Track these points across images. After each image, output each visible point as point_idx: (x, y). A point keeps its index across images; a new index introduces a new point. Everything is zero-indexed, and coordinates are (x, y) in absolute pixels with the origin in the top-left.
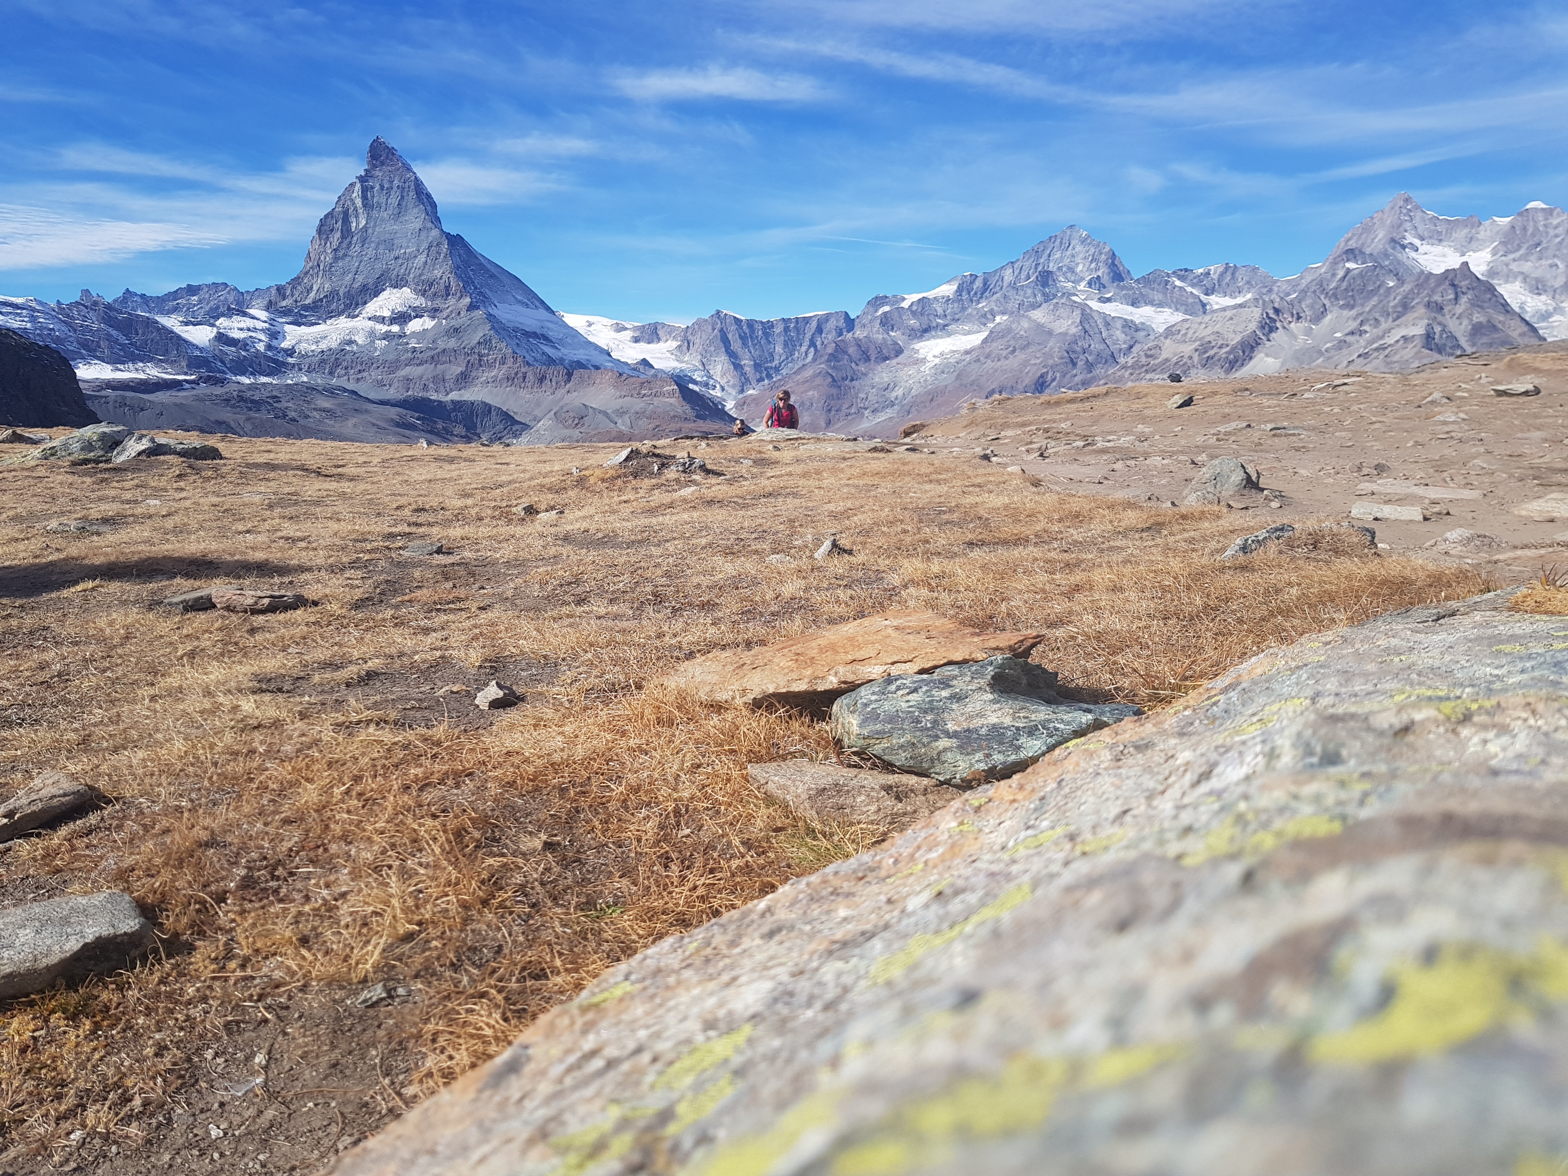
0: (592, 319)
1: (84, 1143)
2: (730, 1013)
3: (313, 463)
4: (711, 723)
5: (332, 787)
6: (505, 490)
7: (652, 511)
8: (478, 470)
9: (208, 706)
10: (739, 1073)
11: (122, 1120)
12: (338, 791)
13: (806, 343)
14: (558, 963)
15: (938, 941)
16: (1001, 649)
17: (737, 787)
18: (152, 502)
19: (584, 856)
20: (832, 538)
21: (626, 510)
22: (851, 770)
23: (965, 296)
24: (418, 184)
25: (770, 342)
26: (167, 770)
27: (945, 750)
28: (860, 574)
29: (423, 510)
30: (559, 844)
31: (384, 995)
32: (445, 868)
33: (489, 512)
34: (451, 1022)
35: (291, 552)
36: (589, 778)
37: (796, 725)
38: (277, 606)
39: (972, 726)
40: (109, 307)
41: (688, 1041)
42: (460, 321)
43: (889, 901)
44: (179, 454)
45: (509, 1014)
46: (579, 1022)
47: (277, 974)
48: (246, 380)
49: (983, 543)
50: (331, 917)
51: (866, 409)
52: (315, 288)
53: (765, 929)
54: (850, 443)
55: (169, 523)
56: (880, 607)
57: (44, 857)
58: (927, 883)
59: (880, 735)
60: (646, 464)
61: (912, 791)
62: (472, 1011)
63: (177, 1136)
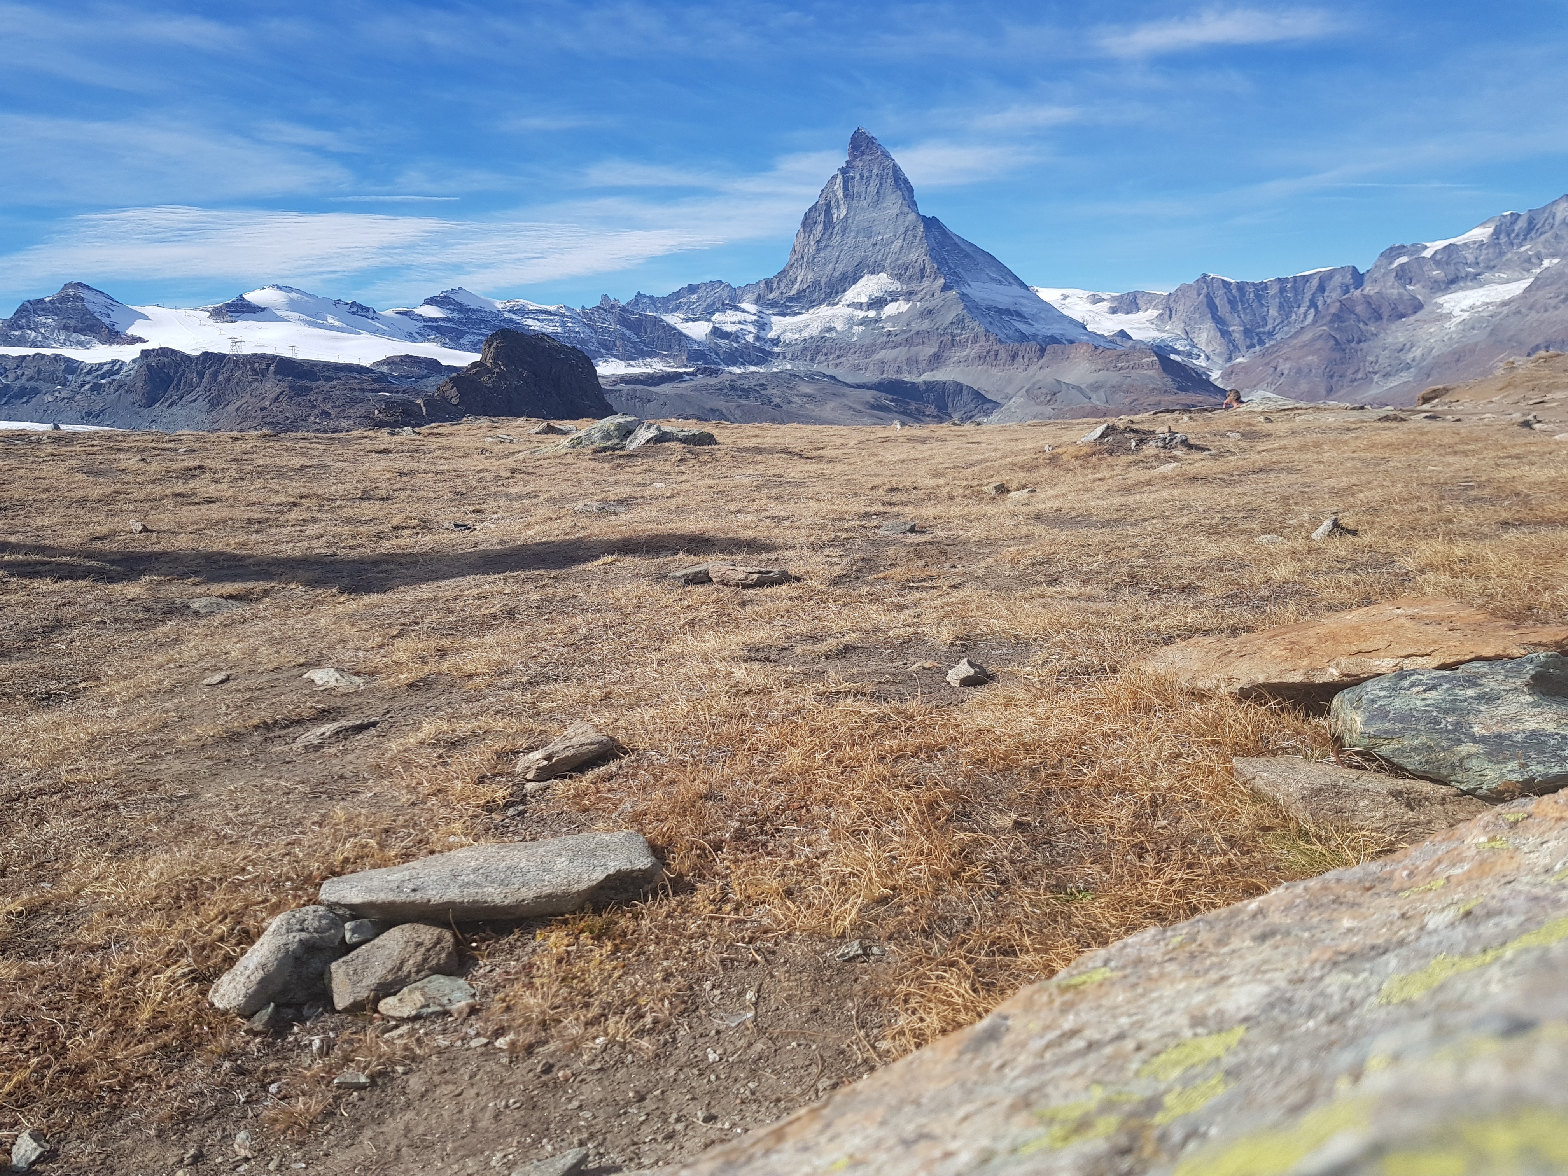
0: (1065, 291)
1: (606, 1049)
2: (1220, 1013)
3: (795, 447)
4: (1193, 712)
5: (814, 753)
6: (976, 469)
7: (1128, 490)
8: (950, 449)
9: (706, 672)
10: (1232, 1074)
11: (636, 1033)
12: (819, 757)
13: (1306, 303)
14: (1027, 941)
15: (1468, 965)
16: (1544, 645)
17: (1220, 780)
18: (658, 485)
19: (1054, 839)
20: (1334, 517)
21: (1101, 488)
22: (1353, 771)
23: (1503, 239)
24: (896, 170)
25: (1262, 305)
26: (672, 727)
27: (1469, 756)
28: (1366, 557)
29: (897, 489)
30: (1029, 824)
31: (860, 952)
32: (918, 838)
33: (961, 491)
34: (922, 986)
35: (777, 531)
36: (1061, 761)
37: (1288, 719)
38: (765, 581)
39: (1504, 731)
40: (624, 309)
41: (1174, 1034)
42: (934, 303)
43: (1403, 916)
44: (680, 440)
45: (978, 985)
46: (1058, 1002)
47: (766, 921)
48: (737, 370)
49: (1522, 523)
50: (812, 874)
51: (1376, 373)
52: (799, 280)
53: (1257, 931)
54: (1355, 412)
55: (673, 504)
56: (1390, 593)
57: (575, 797)
58: (1449, 901)
59: (1389, 735)
60: (1123, 440)
61: (1426, 799)
62: (943, 978)
63: (681, 1054)
